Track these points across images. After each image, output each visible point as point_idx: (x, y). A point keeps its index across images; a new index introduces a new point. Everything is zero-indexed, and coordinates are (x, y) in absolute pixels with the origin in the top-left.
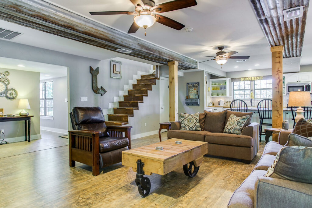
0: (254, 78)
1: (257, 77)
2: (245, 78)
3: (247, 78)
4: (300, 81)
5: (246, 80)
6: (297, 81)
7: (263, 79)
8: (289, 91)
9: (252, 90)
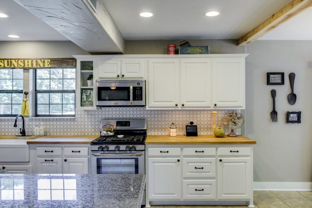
0: (30, 61)
1: (36, 60)
2: (10, 61)
3: (13, 61)
4: (123, 76)
5: (13, 66)
6: (118, 76)
7: (50, 66)
8: (100, 99)
9: (26, 94)
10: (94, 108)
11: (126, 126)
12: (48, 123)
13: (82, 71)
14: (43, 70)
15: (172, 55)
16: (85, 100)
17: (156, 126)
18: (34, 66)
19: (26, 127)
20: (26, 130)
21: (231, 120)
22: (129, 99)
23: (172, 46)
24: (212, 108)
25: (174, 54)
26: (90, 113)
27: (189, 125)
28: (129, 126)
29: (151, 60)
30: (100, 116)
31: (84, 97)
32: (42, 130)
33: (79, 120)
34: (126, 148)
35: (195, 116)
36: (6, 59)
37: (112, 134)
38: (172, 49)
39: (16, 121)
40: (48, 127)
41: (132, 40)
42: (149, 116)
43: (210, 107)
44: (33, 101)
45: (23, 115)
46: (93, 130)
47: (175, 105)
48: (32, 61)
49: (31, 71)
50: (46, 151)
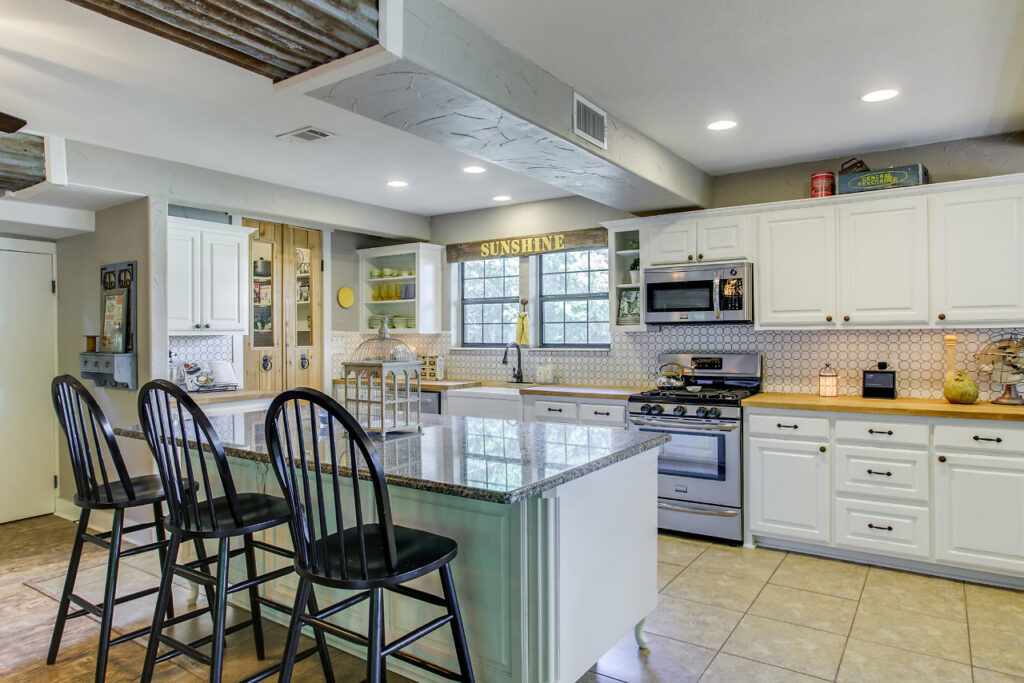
0: (530, 240)
1: (540, 237)
2: (499, 244)
3: (503, 243)
4: (701, 257)
5: (502, 253)
6: (690, 258)
7: (563, 247)
8: (651, 308)
9: (524, 303)
10: (643, 327)
11: (714, 368)
12: (561, 360)
13: (619, 252)
14: (553, 255)
15: (822, 199)
16: (626, 311)
17: (787, 372)
18: (537, 249)
19: (524, 366)
20: (524, 373)
21: (1004, 357)
22: (711, 308)
23: (822, 177)
24: (933, 326)
25: (826, 195)
26: (638, 339)
27: (877, 369)
28: (721, 368)
29: (764, 216)
30: (659, 347)
31: (625, 305)
32: (550, 373)
33: (618, 354)
34: (697, 412)
35: (893, 347)
36: (492, 241)
37: (679, 384)
38: (822, 184)
39: (506, 354)
40: (561, 367)
41: (726, 173)
42: (769, 347)
43: (927, 324)
44: (536, 317)
45: (518, 343)
46: (645, 377)
47: (825, 320)
48: (533, 240)
49: (533, 259)
50: (550, 409)
